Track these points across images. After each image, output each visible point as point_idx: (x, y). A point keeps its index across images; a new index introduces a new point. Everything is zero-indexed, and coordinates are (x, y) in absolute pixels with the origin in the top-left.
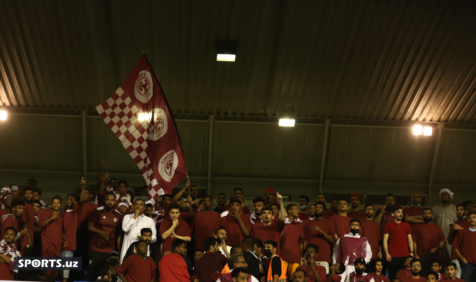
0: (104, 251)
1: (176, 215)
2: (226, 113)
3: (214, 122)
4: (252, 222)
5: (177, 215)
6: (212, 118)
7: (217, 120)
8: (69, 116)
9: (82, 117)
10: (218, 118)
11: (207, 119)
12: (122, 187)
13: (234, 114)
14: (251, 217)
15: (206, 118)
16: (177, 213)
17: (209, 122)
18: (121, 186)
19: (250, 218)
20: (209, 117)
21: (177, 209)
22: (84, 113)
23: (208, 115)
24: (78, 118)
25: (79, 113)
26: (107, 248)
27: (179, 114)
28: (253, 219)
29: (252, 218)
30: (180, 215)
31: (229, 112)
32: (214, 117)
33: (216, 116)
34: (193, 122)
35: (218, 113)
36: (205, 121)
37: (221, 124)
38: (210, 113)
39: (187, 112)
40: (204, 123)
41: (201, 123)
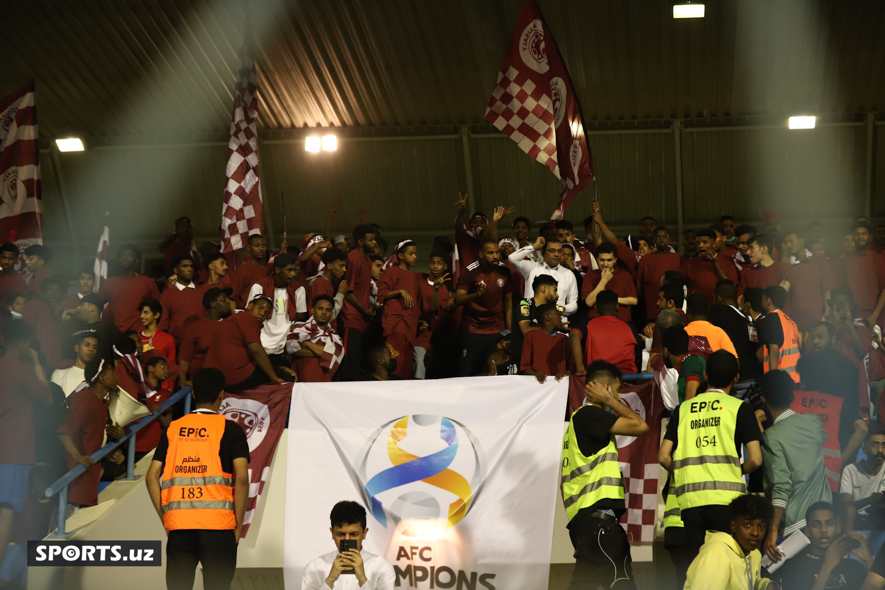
0: (487, 332)
1: (608, 264)
2: (700, 115)
3: (681, 131)
4: (739, 267)
5: (611, 263)
6: (677, 124)
7: (686, 127)
8: (440, 137)
9: (461, 137)
10: (687, 125)
11: (669, 127)
12: (521, 228)
13: (713, 115)
14: (737, 257)
15: (668, 125)
16: (609, 260)
17: (673, 131)
18: (519, 227)
19: (735, 260)
20: (672, 123)
21: (609, 253)
22: (464, 130)
23: (670, 120)
24: (455, 139)
25: (456, 131)
26: (492, 327)
27: (623, 121)
28: (740, 262)
29: (738, 259)
30: (615, 262)
31: (705, 112)
32: (681, 123)
33: (683, 120)
34: (647, 134)
35: (687, 116)
36: (667, 131)
37: (692, 133)
38: (674, 116)
39: (634, 117)
40: (665, 134)
41: (661, 134)
